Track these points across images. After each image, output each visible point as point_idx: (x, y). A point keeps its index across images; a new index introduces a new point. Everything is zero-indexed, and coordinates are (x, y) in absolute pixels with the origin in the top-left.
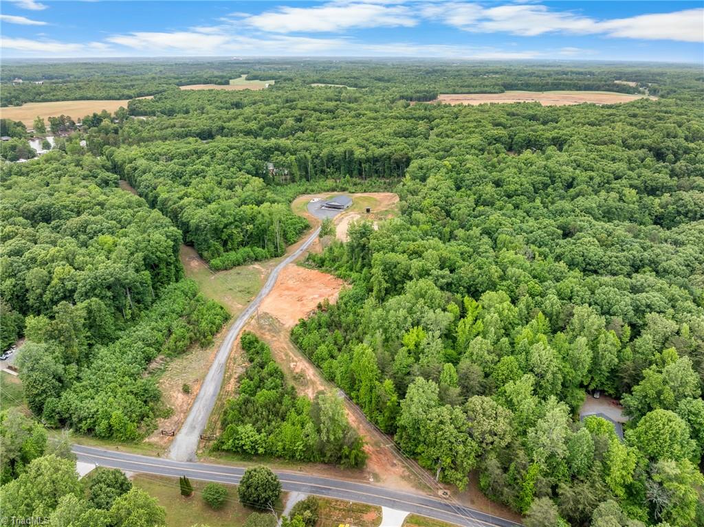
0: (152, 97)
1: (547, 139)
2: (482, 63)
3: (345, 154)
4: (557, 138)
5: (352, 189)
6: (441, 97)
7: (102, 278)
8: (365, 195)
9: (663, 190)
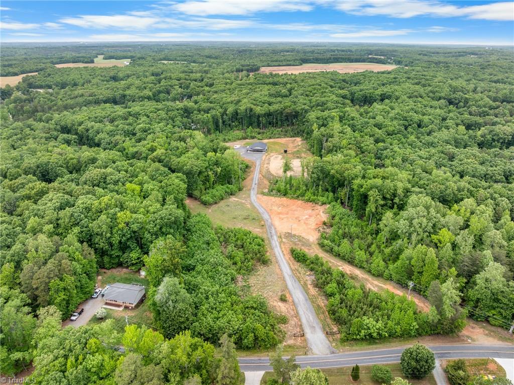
0: (37, 73)
1: (378, 95)
2: (270, 45)
3: (247, 111)
4: (383, 94)
5: (259, 136)
6: (262, 69)
7: (166, 218)
8: (271, 140)
9: (476, 126)
